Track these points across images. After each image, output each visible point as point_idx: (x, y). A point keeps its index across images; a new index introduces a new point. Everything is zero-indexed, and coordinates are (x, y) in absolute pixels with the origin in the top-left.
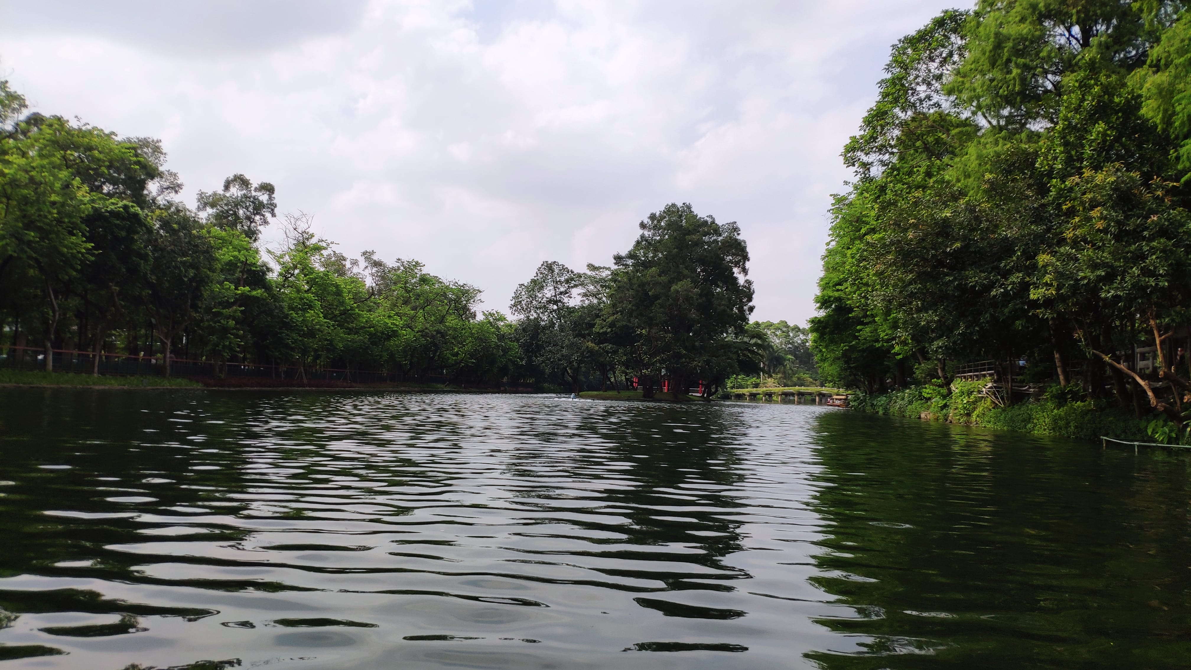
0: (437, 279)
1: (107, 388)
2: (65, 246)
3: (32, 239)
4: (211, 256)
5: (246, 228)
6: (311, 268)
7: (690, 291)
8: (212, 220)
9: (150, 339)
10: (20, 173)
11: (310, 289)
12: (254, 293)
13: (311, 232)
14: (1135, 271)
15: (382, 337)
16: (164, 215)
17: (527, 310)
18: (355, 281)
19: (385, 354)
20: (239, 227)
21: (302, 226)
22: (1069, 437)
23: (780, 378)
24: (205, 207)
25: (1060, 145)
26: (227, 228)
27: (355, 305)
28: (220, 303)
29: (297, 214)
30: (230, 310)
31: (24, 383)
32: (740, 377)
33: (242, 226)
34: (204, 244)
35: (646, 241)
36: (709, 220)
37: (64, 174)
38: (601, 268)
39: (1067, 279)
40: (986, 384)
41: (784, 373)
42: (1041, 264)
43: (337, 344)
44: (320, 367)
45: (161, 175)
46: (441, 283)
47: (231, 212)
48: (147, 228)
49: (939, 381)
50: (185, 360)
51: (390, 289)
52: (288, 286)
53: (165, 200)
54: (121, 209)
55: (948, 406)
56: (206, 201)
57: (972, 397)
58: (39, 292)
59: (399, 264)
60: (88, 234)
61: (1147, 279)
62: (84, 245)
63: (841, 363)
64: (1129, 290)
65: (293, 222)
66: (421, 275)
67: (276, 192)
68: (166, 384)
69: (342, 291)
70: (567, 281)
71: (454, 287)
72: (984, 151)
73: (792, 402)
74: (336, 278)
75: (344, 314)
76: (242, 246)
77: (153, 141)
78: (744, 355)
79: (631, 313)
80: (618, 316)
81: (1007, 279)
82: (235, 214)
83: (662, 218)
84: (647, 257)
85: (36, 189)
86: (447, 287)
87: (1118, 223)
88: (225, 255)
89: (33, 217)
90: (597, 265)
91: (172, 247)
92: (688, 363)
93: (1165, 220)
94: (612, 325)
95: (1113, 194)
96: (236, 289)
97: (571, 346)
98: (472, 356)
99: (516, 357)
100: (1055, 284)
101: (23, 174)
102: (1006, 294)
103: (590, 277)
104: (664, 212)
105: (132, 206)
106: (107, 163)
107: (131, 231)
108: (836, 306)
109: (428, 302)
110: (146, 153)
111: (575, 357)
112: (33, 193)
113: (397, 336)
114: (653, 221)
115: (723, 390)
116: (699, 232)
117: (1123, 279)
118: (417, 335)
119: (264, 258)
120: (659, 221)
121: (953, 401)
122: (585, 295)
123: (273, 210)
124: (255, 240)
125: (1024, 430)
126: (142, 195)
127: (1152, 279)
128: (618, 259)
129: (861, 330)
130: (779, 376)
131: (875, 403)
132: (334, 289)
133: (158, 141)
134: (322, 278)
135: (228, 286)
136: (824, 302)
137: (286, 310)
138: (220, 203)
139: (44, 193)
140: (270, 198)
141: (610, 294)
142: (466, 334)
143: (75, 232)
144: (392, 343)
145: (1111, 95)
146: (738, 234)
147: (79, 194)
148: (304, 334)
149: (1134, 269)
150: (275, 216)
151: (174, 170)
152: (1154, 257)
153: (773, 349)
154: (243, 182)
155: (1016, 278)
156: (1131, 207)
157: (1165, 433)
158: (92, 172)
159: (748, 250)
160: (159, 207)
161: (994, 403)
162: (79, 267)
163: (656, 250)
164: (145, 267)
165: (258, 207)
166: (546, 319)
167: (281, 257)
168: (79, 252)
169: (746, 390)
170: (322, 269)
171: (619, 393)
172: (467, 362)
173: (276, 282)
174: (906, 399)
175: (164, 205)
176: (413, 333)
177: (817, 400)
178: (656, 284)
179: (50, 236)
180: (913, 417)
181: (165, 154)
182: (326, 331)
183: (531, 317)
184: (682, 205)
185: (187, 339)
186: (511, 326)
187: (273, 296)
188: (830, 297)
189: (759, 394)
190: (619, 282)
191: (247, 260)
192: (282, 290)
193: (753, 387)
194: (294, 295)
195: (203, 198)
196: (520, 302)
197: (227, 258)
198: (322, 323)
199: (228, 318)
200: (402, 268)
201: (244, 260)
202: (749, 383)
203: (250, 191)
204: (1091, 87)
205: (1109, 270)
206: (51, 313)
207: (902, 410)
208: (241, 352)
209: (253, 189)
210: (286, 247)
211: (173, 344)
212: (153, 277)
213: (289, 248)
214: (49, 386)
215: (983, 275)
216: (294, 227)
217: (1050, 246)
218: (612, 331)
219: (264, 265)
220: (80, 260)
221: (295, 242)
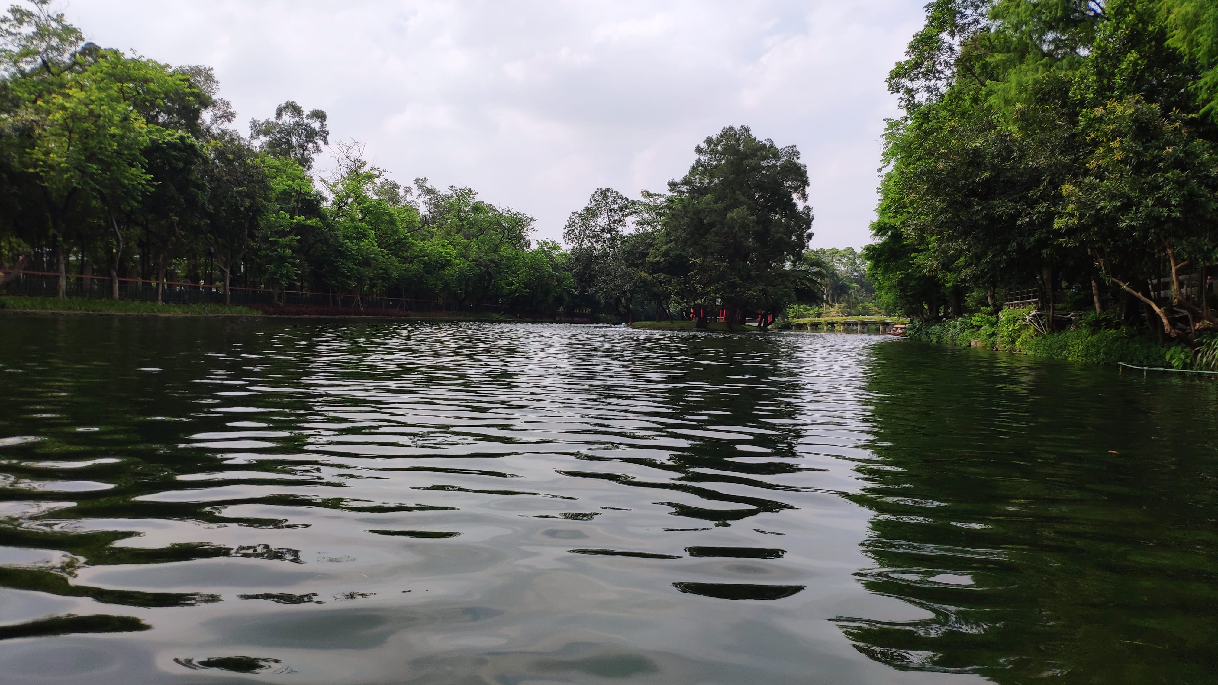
0: (491, 207)
1: (171, 315)
2: (126, 178)
3: (95, 171)
4: (266, 185)
5: (299, 156)
6: (364, 197)
7: (747, 219)
8: (266, 148)
9: (209, 269)
10: (80, 106)
11: (364, 217)
12: (309, 222)
13: (363, 160)
14: (1150, 202)
15: (436, 267)
16: (219, 145)
17: (580, 238)
18: (410, 209)
19: (440, 283)
20: (292, 155)
21: (354, 155)
22: (1099, 363)
23: (844, 307)
24: (258, 135)
25: (1093, 74)
26: (281, 157)
27: (409, 234)
28: (277, 233)
29: (349, 142)
30: (287, 239)
31: (93, 311)
32: (802, 306)
33: (296, 154)
34: (259, 174)
35: (702, 166)
36: (768, 144)
37: (121, 107)
38: (655, 195)
39: (1088, 209)
40: (1029, 312)
41: (848, 302)
42: (1064, 194)
43: (392, 273)
44: (377, 296)
45: (214, 104)
46: (495, 210)
47: (284, 140)
48: (203, 159)
49: (989, 309)
50: (244, 289)
51: (444, 218)
52: (342, 216)
53: (219, 129)
54: (178, 140)
55: (996, 334)
56: (259, 129)
57: (1017, 324)
58: (102, 222)
59: (451, 192)
60: (147, 166)
61: (1161, 210)
62: (144, 176)
63: (897, 291)
64: (1143, 221)
65: (345, 150)
66: (474, 203)
67: (327, 119)
68: (227, 311)
69: (395, 220)
70: (621, 209)
71: (507, 215)
72: (1024, 79)
73: (855, 332)
74: (390, 207)
75: (399, 243)
76: (296, 175)
77: (205, 69)
78: (802, 284)
79: (685, 242)
80: (672, 245)
81: (1033, 208)
82: (288, 142)
83: (719, 141)
84: (703, 183)
85: (96, 121)
86: (501, 216)
87: (1138, 154)
88: (279, 184)
89: (94, 150)
90: (651, 192)
91: (228, 177)
92: (743, 293)
93: (1181, 151)
94: (665, 254)
95: (1132, 126)
96: (292, 218)
97: (622, 276)
98: (526, 285)
99: (571, 287)
100: (1077, 213)
101: (83, 107)
102: (1031, 223)
103: (644, 204)
104: (721, 135)
105: (188, 137)
106: (163, 95)
107: (188, 162)
108: (892, 233)
109: (482, 231)
110: (199, 82)
111: (628, 287)
112: (93, 127)
113: (451, 265)
114: (709, 145)
115: (783, 319)
116: (757, 156)
117: (1137, 209)
118: (471, 264)
119: (318, 187)
120: (716, 145)
121: (1000, 329)
122: (639, 223)
123: (325, 138)
124: (309, 168)
125: (1060, 357)
126: (196, 125)
127: (1165, 210)
128: (673, 185)
129: (915, 258)
130: (843, 305)
131: (930, 331)
132: (388, 218)
133: (209, 69)
134: (376, 207)
135: (283, 216)
136: (880, 229)
137: (341, 239)
138: (273, 131)
139: (104, 127)
140: (322, 125)
141: (663, 222)
142: (520, 264)
143: (135, 163)
144: (446, 272)
145: (1145, 23)
146: (798, 158)
147: (136, 125)
148: (359, 263)
149: (1148, 200)
150: (328, 144)
151: (226, 99)
152: (1168, 188)
153: (837, 277)
154: (295, 109)
155: (1042, 207)
156: (1149, 138)
157: (1181, 359)
158: (148, 104)
159: (808, 174)
160: (213, 137)
161: (1037, 330)
162: (140, 198)
163: (712, 176)
164: (203, 197)
165: (311, 135)
166: (599, 248)
167: (335, 185)
168: (140, 184)
169: (808, 319)
170: (376, 198)
171: (672, 323)
172: (522, 291)
173: (330, 210)
174: (958, 328)
175: (218, 134)
176: (467, 263)
177: (881, 329)
178: (711, 211)
179: (112, 168)
180: (963, 345)
181: (217, 82)
182: (381, 260)
183: (584, 246)
184: (739, 128)
185: (245, 267)
186: (565, 255)
187: (328, 225)
188: (885, 224)
189: (820, 324)
190: (674, 209)
191: (301, 189)
192: (337, 219)
193: (816, 317)
194: (349, 224)
195: (256, 126)
196: (574, 230)
197: (282, 187)
198: (376, 252)
199: (285, 247)
200: (455, 196)
201: (298, 189)
202: (811, 312)
203: (302, 118)
204: (1126, 15)
205: (1125, 200)
206: (115, 243)
207: (953, 339)
208: (298, 281)
209: (305, 116)
210: (338, 175)
211: (232, 272)
212: (211, 207)
213: (342, 176)
214: (116, 313)
215: (1010, 204)
216: (347, 155)
217: (1075, 176)
218: (665, 260)
219: (318, 194)
220: (141, 191)
221: (348, 170)
